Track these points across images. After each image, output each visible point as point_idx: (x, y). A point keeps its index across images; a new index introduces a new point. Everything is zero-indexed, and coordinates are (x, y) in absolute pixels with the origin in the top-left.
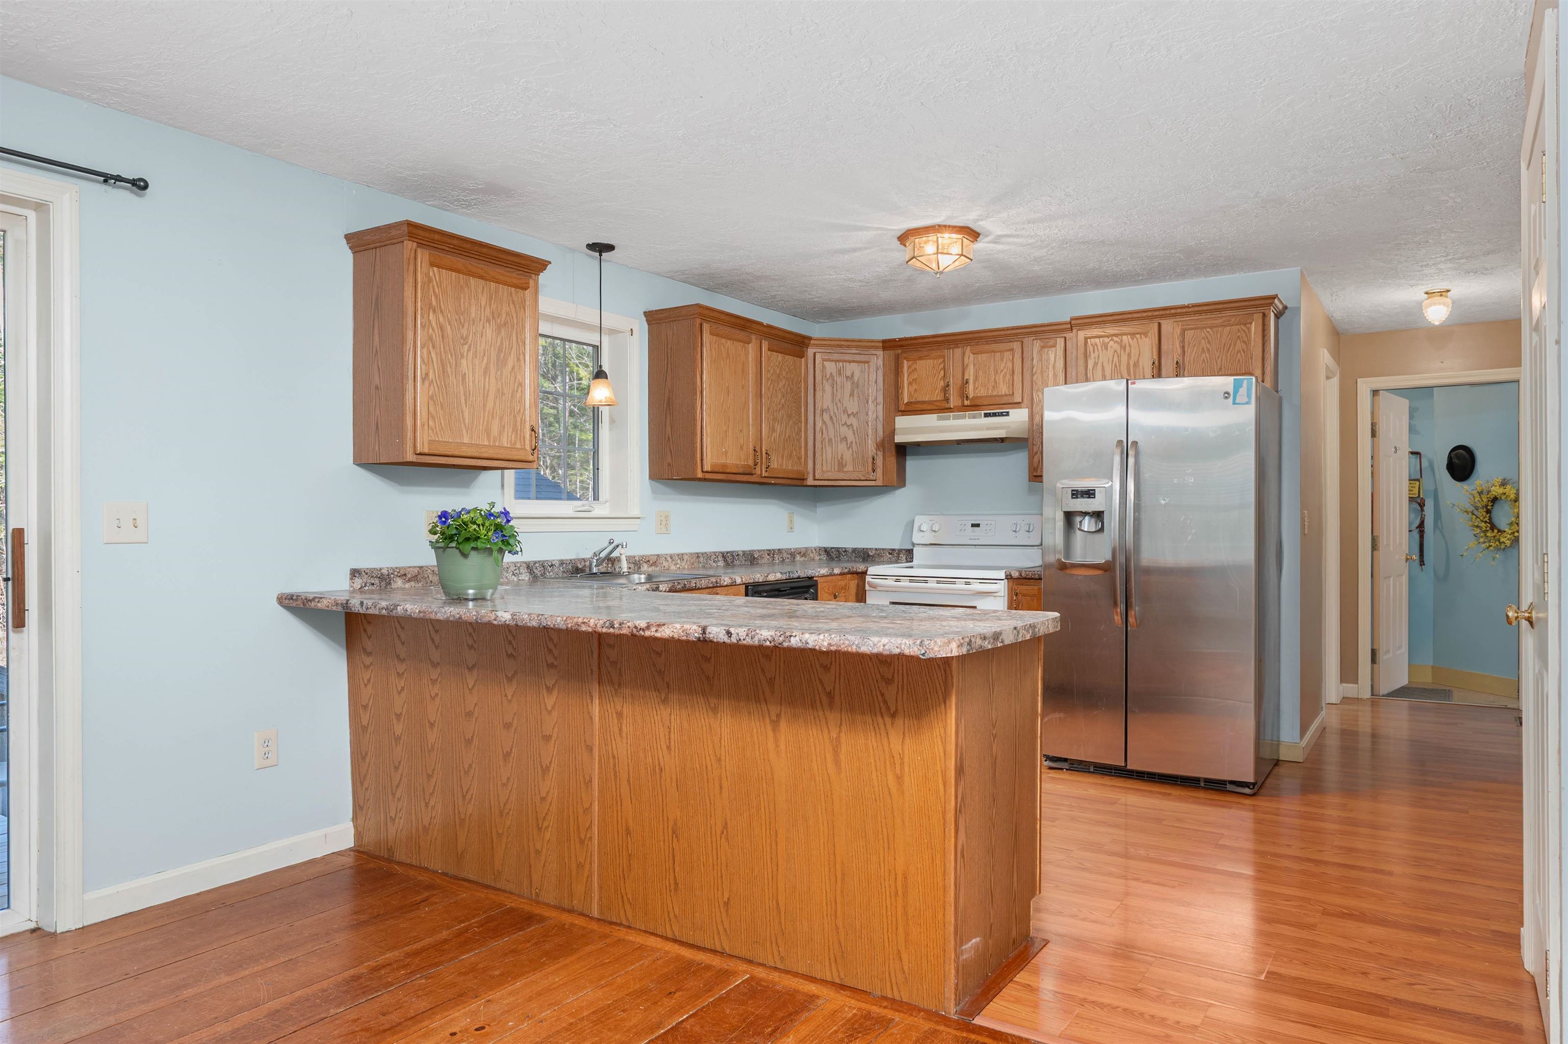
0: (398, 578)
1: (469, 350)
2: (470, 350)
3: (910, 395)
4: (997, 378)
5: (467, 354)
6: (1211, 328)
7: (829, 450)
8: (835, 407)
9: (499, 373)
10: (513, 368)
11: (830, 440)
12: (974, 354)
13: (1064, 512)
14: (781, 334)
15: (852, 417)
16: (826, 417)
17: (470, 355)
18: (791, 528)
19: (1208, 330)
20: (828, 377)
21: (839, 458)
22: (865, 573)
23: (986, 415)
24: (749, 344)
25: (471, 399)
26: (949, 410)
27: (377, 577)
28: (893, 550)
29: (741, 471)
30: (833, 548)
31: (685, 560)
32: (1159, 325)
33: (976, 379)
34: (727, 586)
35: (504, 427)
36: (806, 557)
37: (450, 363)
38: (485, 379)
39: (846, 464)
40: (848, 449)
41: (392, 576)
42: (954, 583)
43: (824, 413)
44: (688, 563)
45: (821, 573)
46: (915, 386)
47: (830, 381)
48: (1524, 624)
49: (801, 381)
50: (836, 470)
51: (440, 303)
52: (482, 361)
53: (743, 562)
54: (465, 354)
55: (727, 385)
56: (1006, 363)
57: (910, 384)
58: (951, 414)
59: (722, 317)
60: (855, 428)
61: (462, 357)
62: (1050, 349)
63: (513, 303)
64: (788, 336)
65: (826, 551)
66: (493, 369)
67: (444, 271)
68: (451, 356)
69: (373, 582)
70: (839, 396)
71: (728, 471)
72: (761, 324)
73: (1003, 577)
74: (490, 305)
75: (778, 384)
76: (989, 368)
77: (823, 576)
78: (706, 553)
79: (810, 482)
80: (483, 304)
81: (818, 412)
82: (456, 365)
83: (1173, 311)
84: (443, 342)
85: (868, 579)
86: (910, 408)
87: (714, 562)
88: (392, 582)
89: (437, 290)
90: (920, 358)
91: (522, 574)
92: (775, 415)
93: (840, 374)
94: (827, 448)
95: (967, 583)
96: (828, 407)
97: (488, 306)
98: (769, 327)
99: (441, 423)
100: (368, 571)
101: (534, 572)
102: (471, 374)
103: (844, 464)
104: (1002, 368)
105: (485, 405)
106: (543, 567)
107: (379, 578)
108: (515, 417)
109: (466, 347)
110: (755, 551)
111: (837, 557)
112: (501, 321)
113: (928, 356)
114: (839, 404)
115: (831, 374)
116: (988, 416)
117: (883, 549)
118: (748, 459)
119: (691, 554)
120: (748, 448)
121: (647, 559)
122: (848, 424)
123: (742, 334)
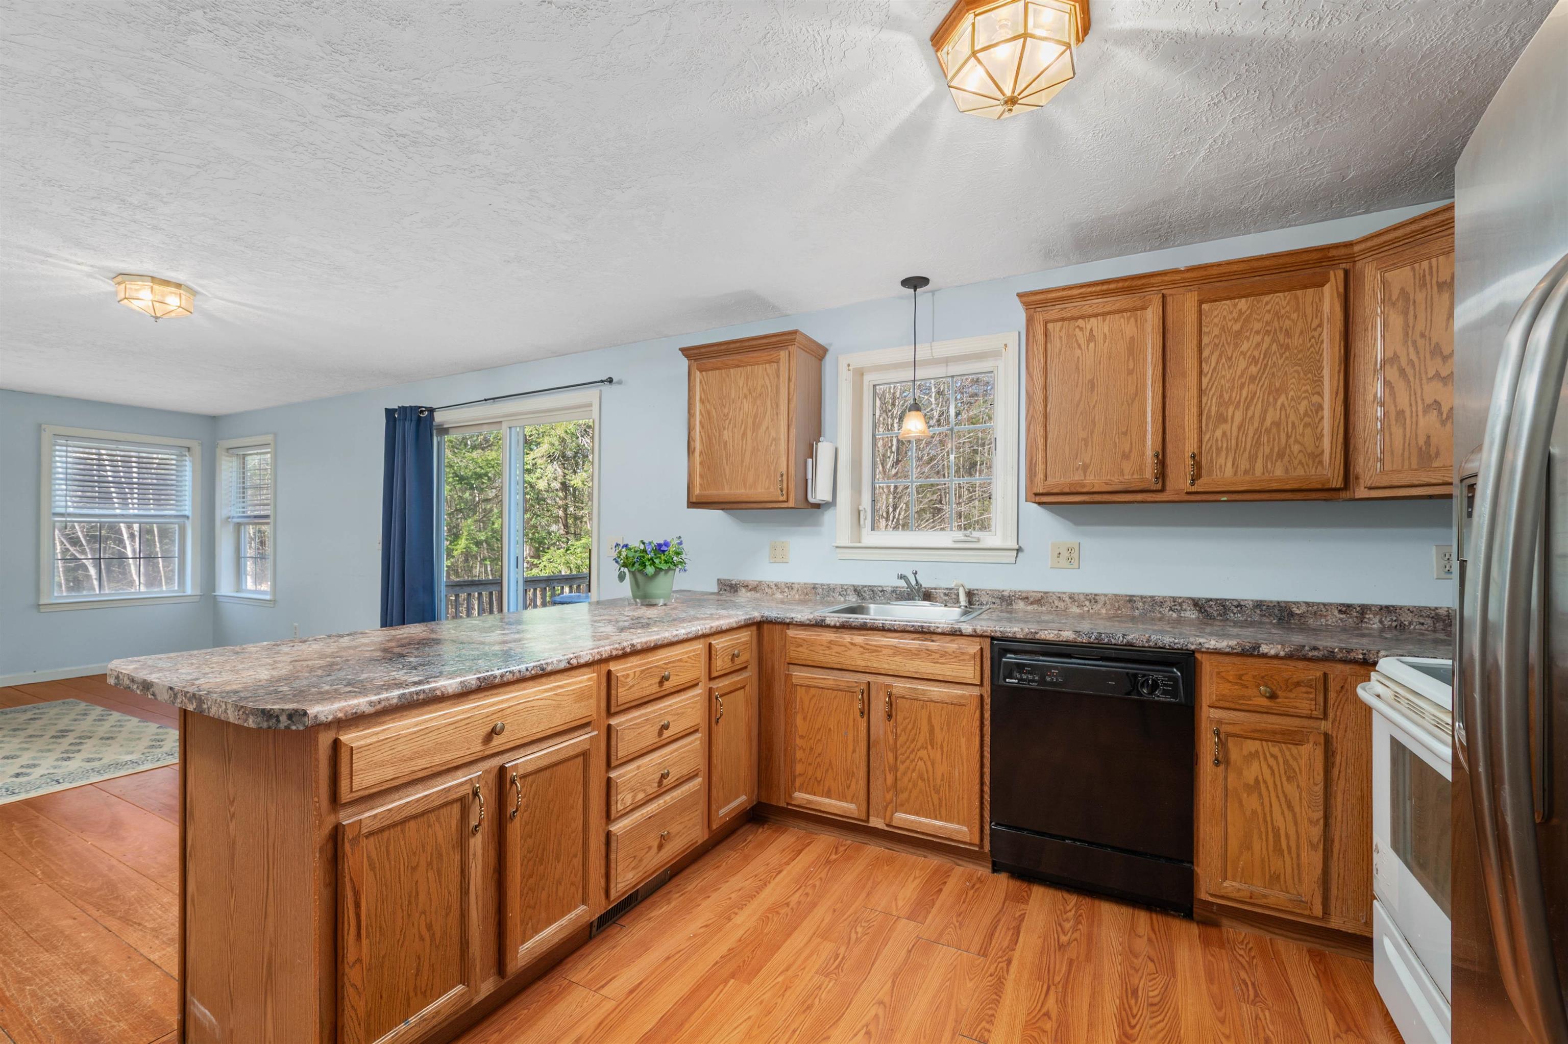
1: (730, 423)
7: (1397, 431)
8: (1411, 349)
9: (755, 434)
10: (768, 428)
11: (1401, 412)
14: (1242, 267)
15: (1452, 359)
17: (731, 426)
20: (1394, 298)
21: (1422, 443)
22: (1375, 666)
24: (1142, 308)
25: (731, 459)
27: (728, 586)
31: (1101, 602)
35: (758, 475)
37: (714, 435)
38: (742, 442)
39: (1439, 452)
40: (1444, 421)
43: (1386, 368)
44: (1109, 607)
45: (1207, 646)
47: (1400, 304)
49: (1320, 325)
50: (1414, 466)
51: (708, 394)
52: (741, 428)
55: (1089, 377)
61: (724, 429)
64: (1284, 260)
66: (749, 433)
67: (711, 372)
70: (1420, 326)
75: (1236, 345)
77: (1217, 652)
78: (1152, 597)
80: (741, 385)
82: (720, 436)
84: (710, 421)
88: (739, 590)
89: (705, 387)
92: (1226, 397)
93: (1422, 283)
94: (1394, 429)
96: (1395, 353)
97: (745, 384)
98: (1191, 269)
99: (708, 479)
102: (731, 441)
103: (1433, 453)
107: (730, 586)
108: (769, 467)
109: (727, 421)
112: (756, 393)
114: (1421, 342)
115: (1402, 289)
118: (1141, 470)
119: (1116, 595)
120: (1142, 454)
121: (1024, 595)
122: (1444, 373)
123: (1123, 302)
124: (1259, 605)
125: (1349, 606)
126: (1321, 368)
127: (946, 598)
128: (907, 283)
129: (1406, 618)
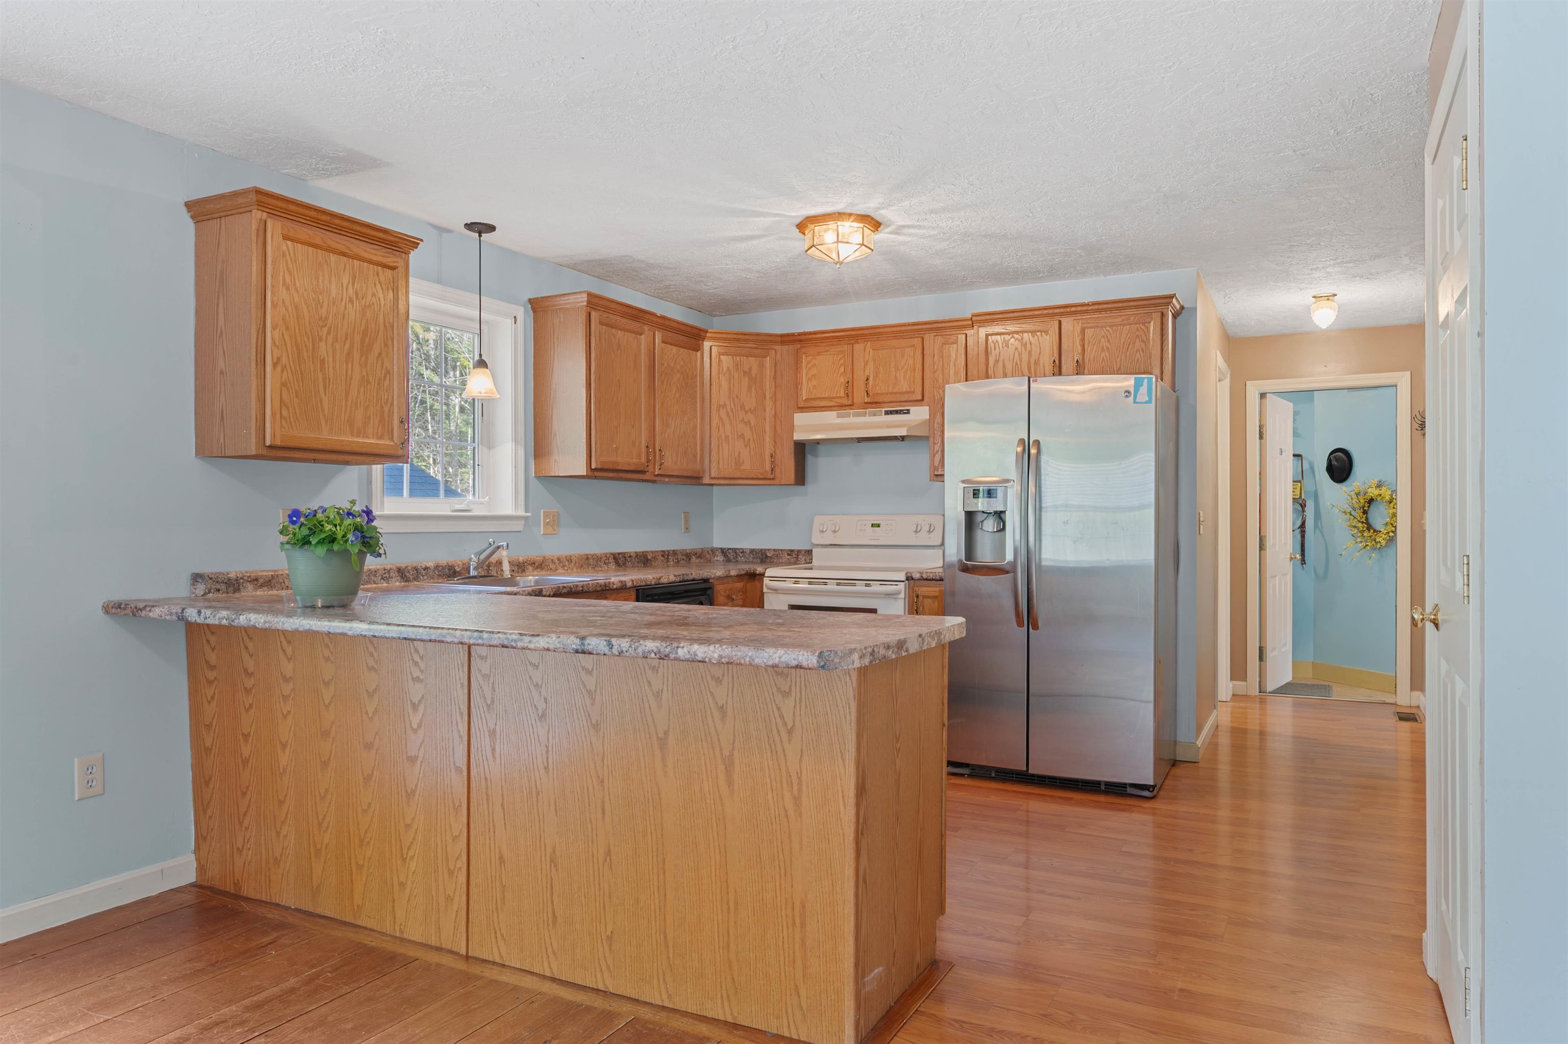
0: (248, 584)
1: (328, 333)
2: (330, 333)
3: (809, 391)
4: (898, 375)
5: (327, 337)
6: (1111, 326)
8: (732, 403)
9: (363, 359)
10: (380, 354)
11: (727, 437)
12: (873, 350)
13: (965, 512)
14: (676, 326)
15: (749, 414)
16: (723, 413)
17: (331, 338)
18: (687, 528)
19: (1108, 328)
20: (725, 371)
21: (736, 455)
22: (762, 575)
23: (887, 413)
24: (641, 334)
25: (331, 387)
26: (849, 406)
27: (223, 582)
28: (792, 551)
29: (632, 468)
30: (730, 549)
31: (574, 562)
32: (1060, 322)
33: (877, 375)
34: (616, 589)
35: (369, 417)
36: (702, 558)
37: (306, 346)
38: (347, 365)
39: (743, 462)
40: (746, 446)
41: (241, 581)
42: (854, 585)
43: (721, 409)
44: (577, 565)
45: (717, 574)
46: (814, 382)
47: (727, 376)
48: (1429, 626)
49: (696, 375)
50: (733, 468)
51: (294, 279)
52: (344, 345)
53: (636, 564)
54: (324, 337)
56: (907, 360)
57: (809, 379)
58: (851, 411)
59: (613, 306)
60: (753, 424)
61: (321, 339)
62: (951, 346)
63: (380, 282)
64: (682, 327)
65: (722, 552)
66: (356, 355)
67: (299, 245)
68: (308, 338)
69: (218, 587)
70: (736, 392)
71: (619, 468)
72: (654, 315)
73: (903, 578)
74: (353, 284)
75: (672, 378)
76: (890, 365)
77: (719, 578)
78: (596, 554)
79: (706, 480)
80: (345, 283)
81: (714, 407)
82: (313, 349)
83: (1073, 309)
85: (766, 581)
86: (809, 405)
87: (605, 563)
88: (241, 587)
89: (290, 266)
90: (819, 354)
91: (392, 578)
93: (737, 369)
94: (724, 446)
95: (867, 585)
96: (725, 403)
97: (350, 285)
98: (663, 318)
99: (295, 413)
100: (213, 576)
101: (405, 576)
102: (331, 360)
103: (741, 461)
104: (902, 364)
105: (347, 394)
106: (416, 570)
107: (226, 583)
108: (382, 407)
109: (325, 330)
110: (648, 552)
111: (734, 558)
112: (366, 302)
113: (827, 351)
114: (736, 400)
115: (728, 368)
116: (888, 414)
118: (639, 456)
119: (580, 556)
120: (640, 444)
121: (532, 561)
122: (746, 420)
123: (634, 325)
126: (696, 402)
128: (471, 227)
129: (680, 557)
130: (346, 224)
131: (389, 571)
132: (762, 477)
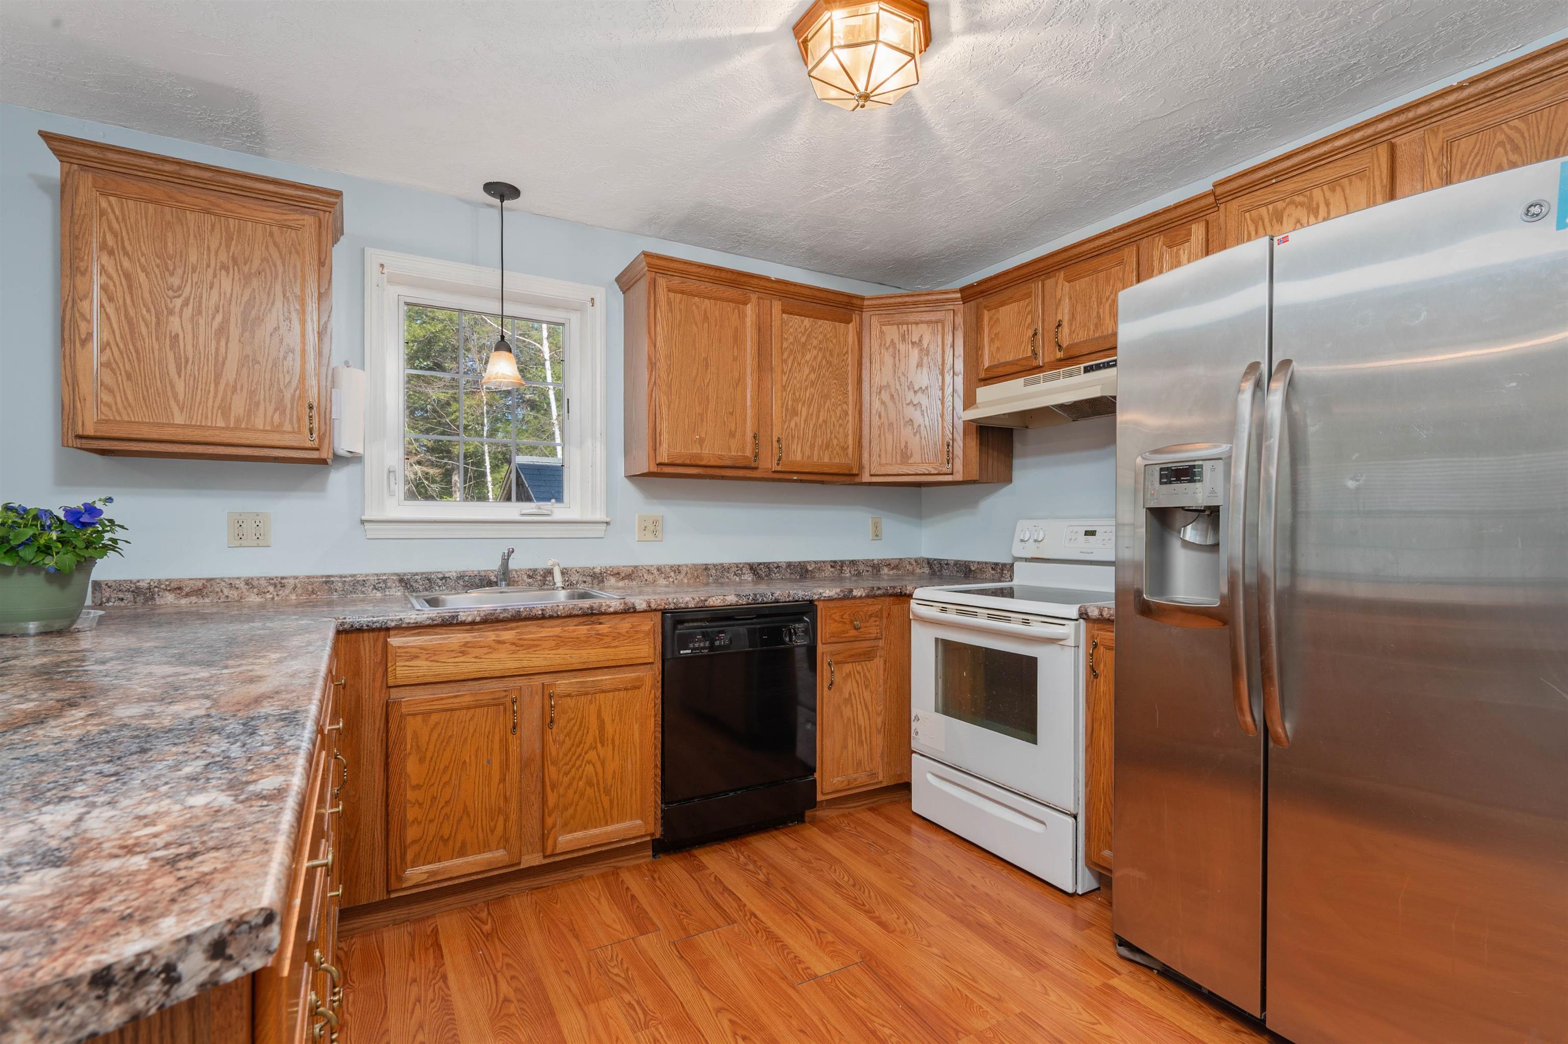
0: (167, 593)
2: (187, 305)
3: (992, 356)
4: (1101, 311)
5: (181, 310)
6: (1522, 117)
7: (889, 437)
8: (897, 382)
9: (247, 334)
11: (891, 424)
12: (1069, 282)
13: (1147, 508)
14: (807, 292)
15: (920, 393)
16: (885, 396)
17: (187, 312)
18: (877, 536)
19: (1516, 123)
20: (887, 345)
21: (903, 446)
22: (910, 596)
23: (1087, 370)
24: (745, 304)
25: (189, 368)
26: (1038, 369)
27: (128, 591)
31: (684, 573)
33: (1073, 317)
34: (615, 613)
35: (258, 404)
36: (899, 570)
37: (144, 320)
38: (218, 342)
39: (911, 454)
40: (915, 434)
41: (156, 589)
42: (1008, 620)
43: (883, 392)
44: (689, 576)
45: (824, 595)
46: (997, 344)
47: (891, 350)
49: (847, 352)
50: (899, 461)
51: (123, 242)
52: (213, 318)
53: (788, 576)
54: (177, 309)
55: (704, 355)
56: (1113, 286)
57: (992, 341)
58: (1041, 375)
59: (694, 269)
60: (924, 408)
61: (171, 312)
62: (1182, 247)
63: (276, 245)
64: (830, 296)
66: (234, 331)
67: (131, 203)
68: (148, 311)
69: (121, 596)
70: (902, 368)
71: (703, 463)
72: (767, 279)
73: (1075, 615)
74: (228, 247)
75: (803, 355)
76: (1090, 298)
77: (830, 599)
78: (722, 564)
79: (866, 478)
80: (213, 247)
81: (874, 389)
82: (158, 324)
83: (1422, 110)
84: (131, 294)
85: (913, 603)
86: (991, 374)
87: (735, 574)
88: (156, 596)
89: (116, 226)
90: (1003, 304)
91: (390, 588)
92: (797, 394)
93: (904, 340)
94: (887, 435)
95: (1026, 622)
96: (888, 383)
97: (223, 248)
98: (779, 281)
99: (127, 398)
100: (113, 584)
101: (411, 586)
102: (189, 338)
103: (909, 452)
104: (1108, 294)
105: (218, 377)
106: (428, 580)
107: (133, 592)
109: (179, 301)
112: (250, 268)
113: (1012, 298)
114: (903, 379)
115: (892, 340)
116: (1089, 371)
117: (986, 563)
118: (743, 449)
119: (695, 565)
120: (744, 435)
121: (617, 571)
122: (915, 402)
123: (731, 292)
124: (789, 565)
125: (835, 562)
126: (847, 384)
127: (530, 580)
128: (492, 188)
129: (861, 568)
130: (207, 175)
131: (385, 581)
132: (936, 472)
